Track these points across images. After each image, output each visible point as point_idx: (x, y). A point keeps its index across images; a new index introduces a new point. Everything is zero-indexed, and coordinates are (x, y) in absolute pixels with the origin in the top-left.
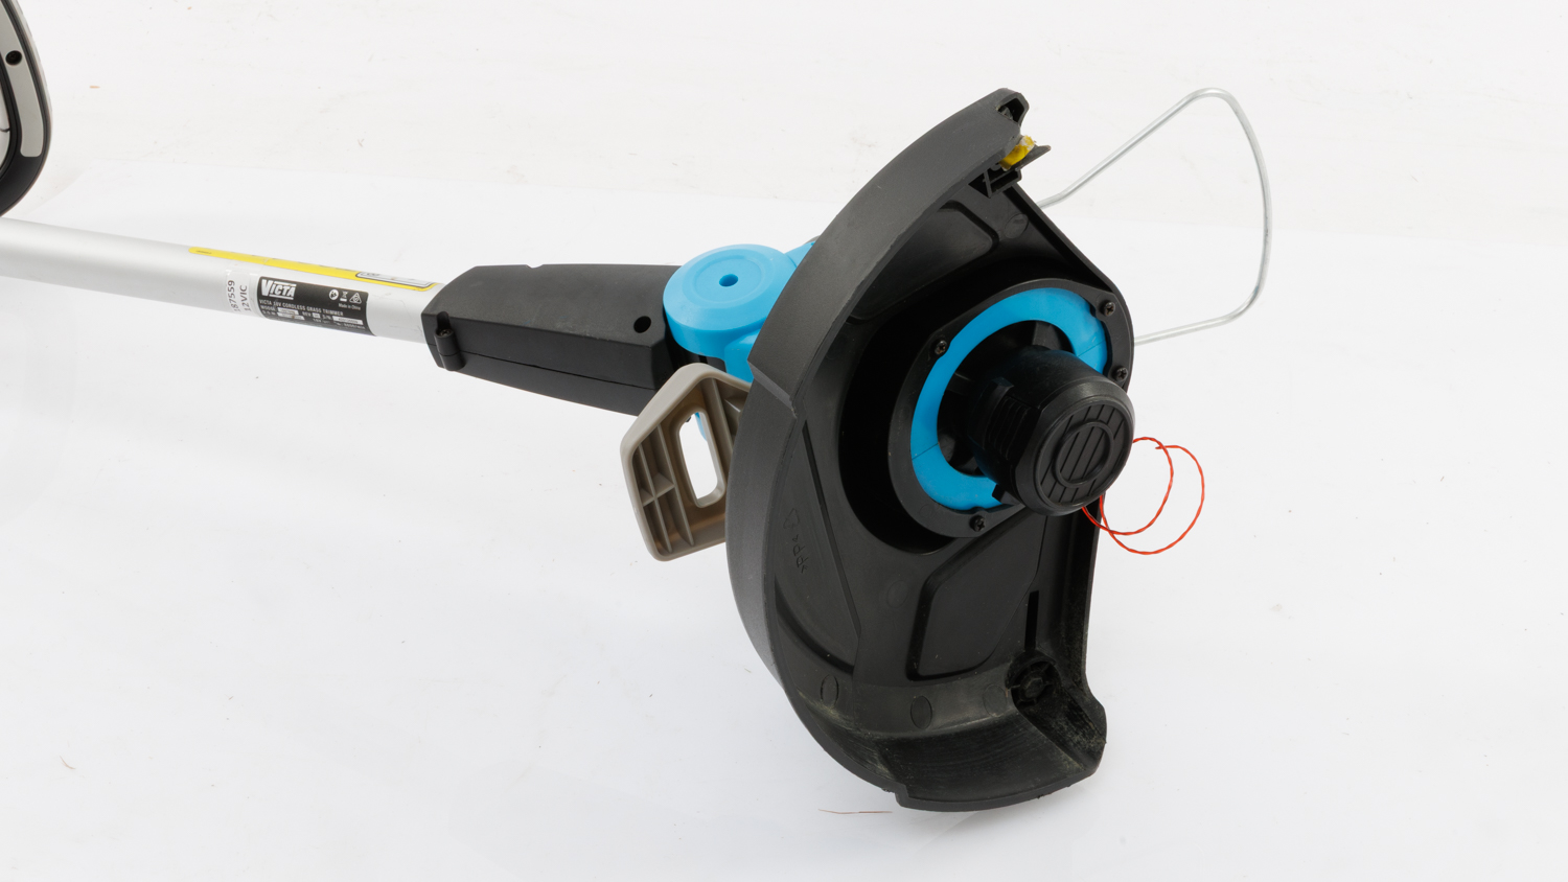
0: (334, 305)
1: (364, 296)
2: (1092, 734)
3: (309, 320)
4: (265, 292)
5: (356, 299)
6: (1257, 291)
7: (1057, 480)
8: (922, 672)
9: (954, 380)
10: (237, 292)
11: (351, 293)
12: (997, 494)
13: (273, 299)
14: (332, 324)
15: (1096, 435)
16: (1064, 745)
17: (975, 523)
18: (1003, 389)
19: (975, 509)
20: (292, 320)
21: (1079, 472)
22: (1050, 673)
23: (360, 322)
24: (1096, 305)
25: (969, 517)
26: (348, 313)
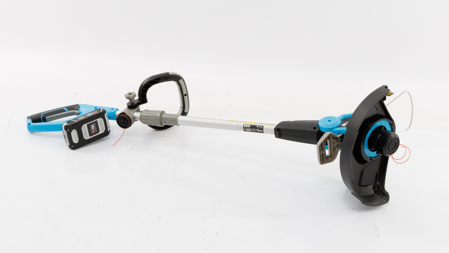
0: (257, 128)
1: (263, 126)
2: (387, 197)
3: (252, 131)
4: (245, 126)
5: (261, 127)
6: (410, 126)
7: (389, 150)
8: (362, 184)
9: (371, 134)
10: (239, 127)
11: (260, 126)
12: (377, 153)
13: (246, 128)
14: (256, 132)
15: (395, 142)
16: (382, 198)
17: (371, 159)
18: (379, 136)
19: (371, 157)
20: (249, 131)
21: (391, 149)
22: (379, 187)
23: (262, 131)
24: (391, 124)
25: (370, 158)
26: (260, 129)
